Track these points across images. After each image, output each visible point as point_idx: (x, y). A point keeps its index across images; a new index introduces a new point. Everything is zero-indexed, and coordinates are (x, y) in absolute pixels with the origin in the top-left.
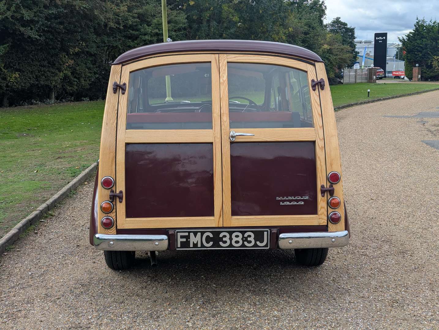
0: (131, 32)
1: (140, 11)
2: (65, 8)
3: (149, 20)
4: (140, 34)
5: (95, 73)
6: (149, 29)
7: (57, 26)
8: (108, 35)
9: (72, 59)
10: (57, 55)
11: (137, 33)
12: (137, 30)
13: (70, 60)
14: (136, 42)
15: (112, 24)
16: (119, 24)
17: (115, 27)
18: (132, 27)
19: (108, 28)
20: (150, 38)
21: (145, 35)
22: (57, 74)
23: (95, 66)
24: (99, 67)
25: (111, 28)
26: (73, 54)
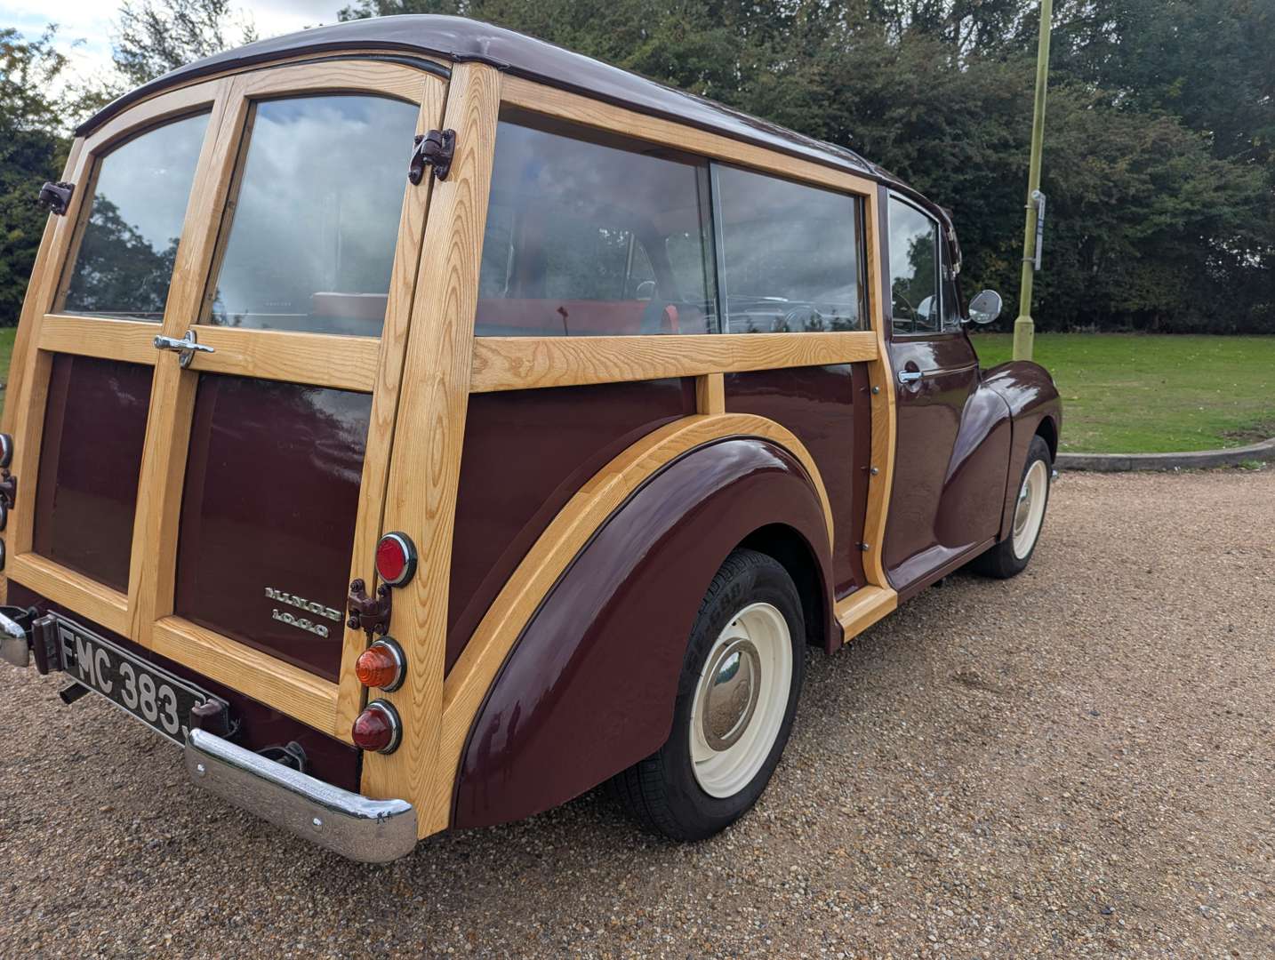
0: (1134, 209)
1: (1160, 169)
2: (993, 170)
3: (1177, 186)
4: (1153, 214)
5: (1048, 285)
6: (1170, 203)
7: (975, 202)
8: (1083, 216)
9: (1003, 260)
10: (976, 253)
11: (1146, 210)
12: (1148, 206)
13: (1000, 263)
14: (1139, 228)
15: (1092, 197)
16: (1111, 196)
17: (1097, 201)
18: (1136, 200)
19: (1083, 205)
20: (1169, 221)
21: (1161, 214)
22: (971, 285)
23: (1048, 273)
24: (1059, 273)
25: (1091, 205)
26: (1006, 251)
